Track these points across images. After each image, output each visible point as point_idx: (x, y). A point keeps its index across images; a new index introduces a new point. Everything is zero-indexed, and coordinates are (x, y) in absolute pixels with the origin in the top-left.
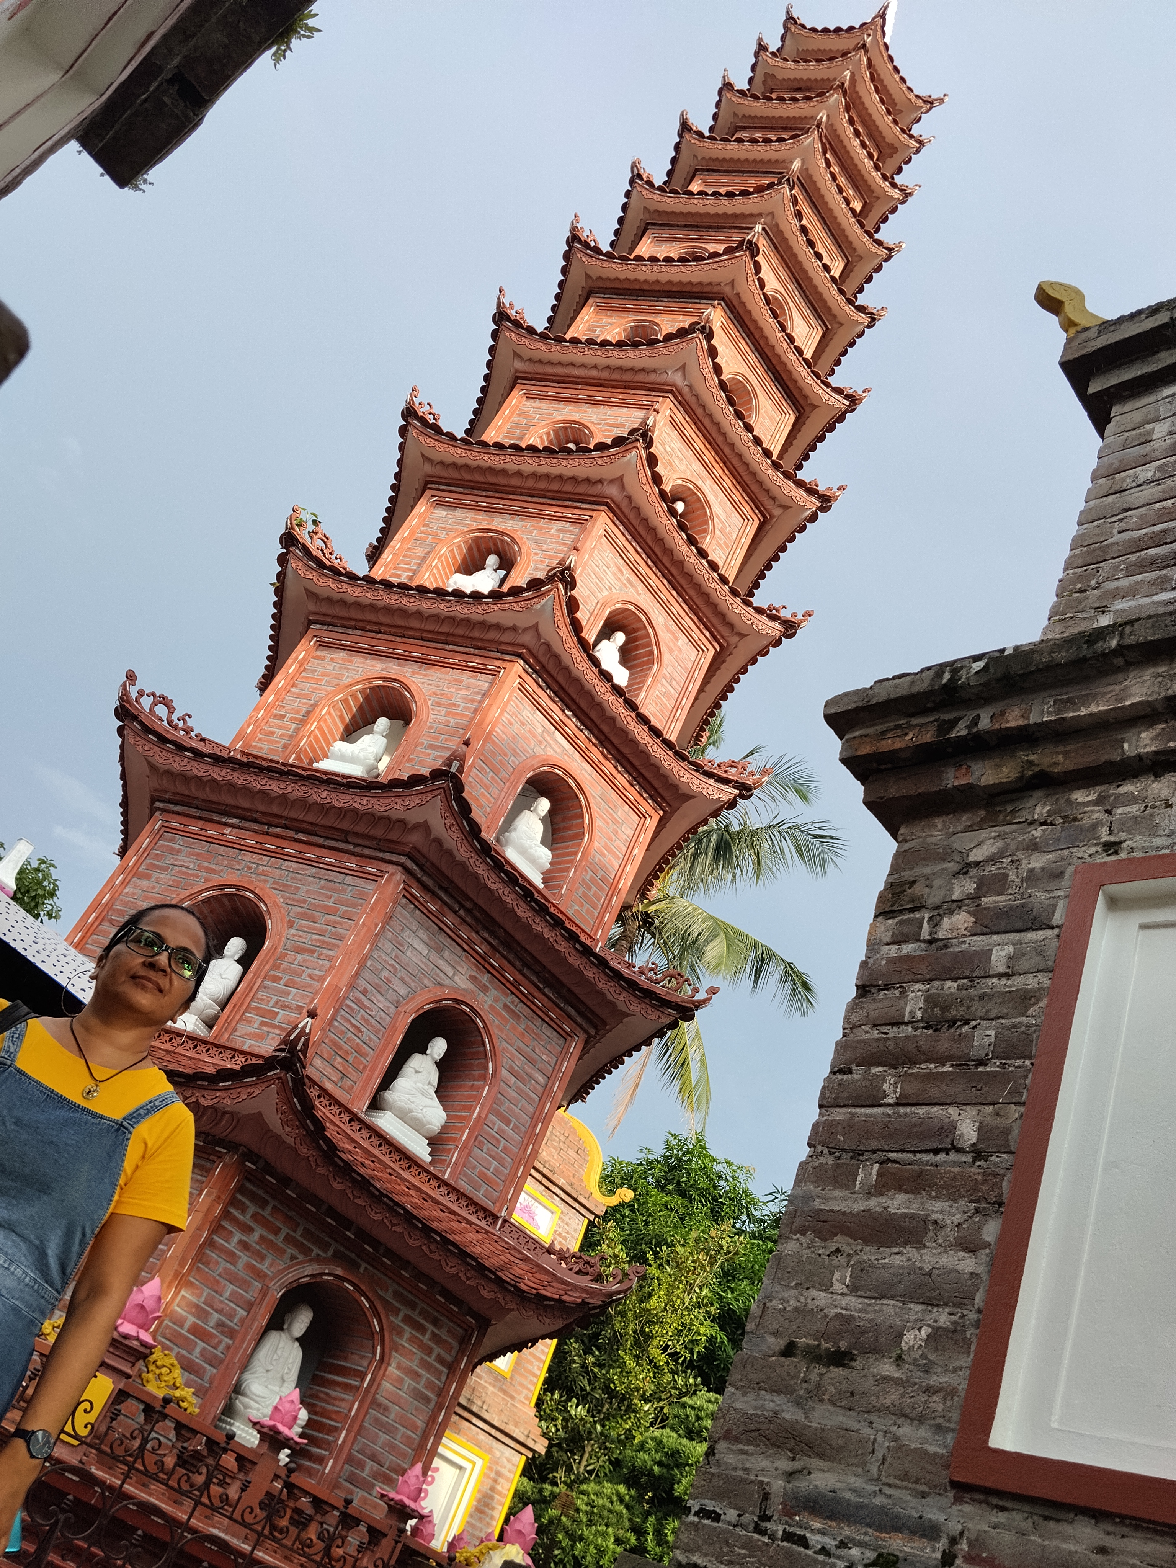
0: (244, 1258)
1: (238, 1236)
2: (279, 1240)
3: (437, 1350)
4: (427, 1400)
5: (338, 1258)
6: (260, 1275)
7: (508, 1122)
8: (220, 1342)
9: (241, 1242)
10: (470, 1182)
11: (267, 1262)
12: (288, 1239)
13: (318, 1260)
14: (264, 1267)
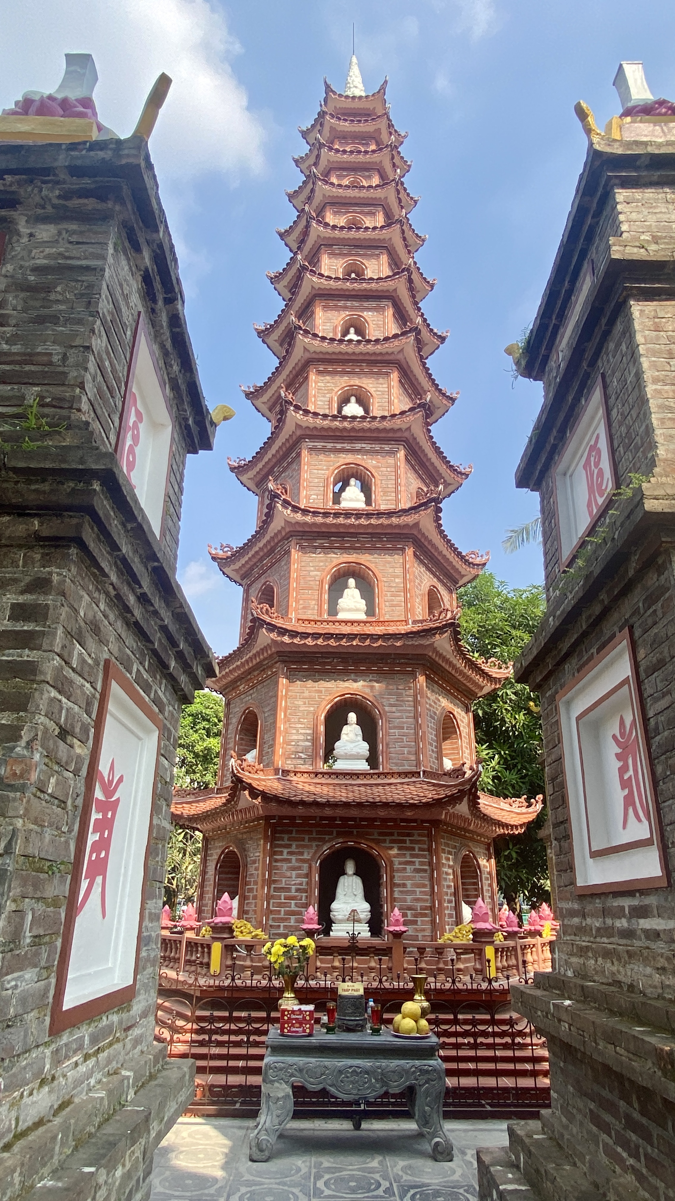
0: (293, 858)
1: (285, 851)
2: (306, 842)
3: (417, 846)
4: (425, 871)
5: (339, 834)
6: (304, 861)
7: (403, 728)
8: (302, 897)
9: (288, 853)
10: (396, 764)
11: (306, 854)
12: (310, 840)
13: (330, 840)
14: (306, 856)
